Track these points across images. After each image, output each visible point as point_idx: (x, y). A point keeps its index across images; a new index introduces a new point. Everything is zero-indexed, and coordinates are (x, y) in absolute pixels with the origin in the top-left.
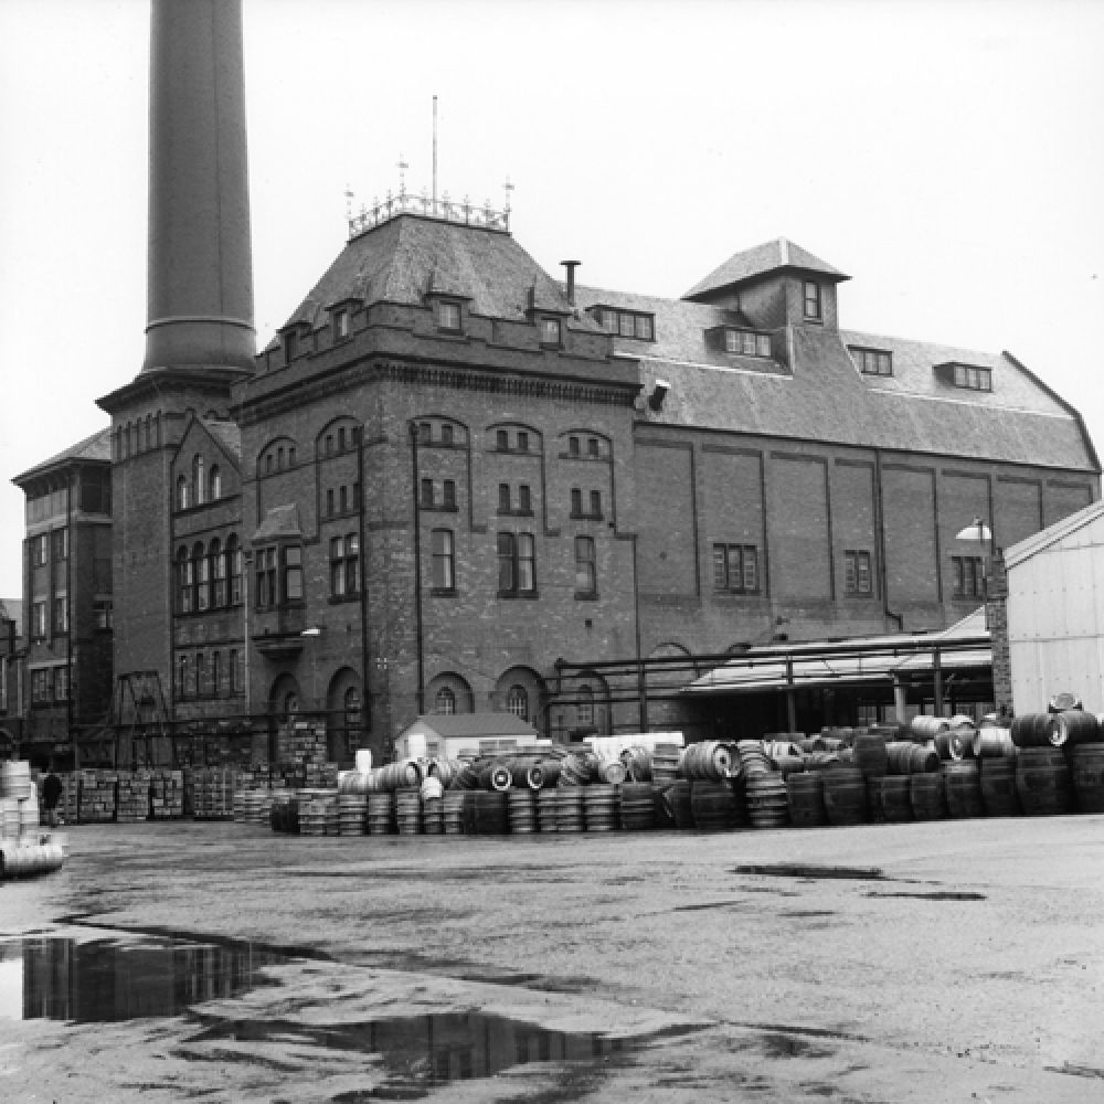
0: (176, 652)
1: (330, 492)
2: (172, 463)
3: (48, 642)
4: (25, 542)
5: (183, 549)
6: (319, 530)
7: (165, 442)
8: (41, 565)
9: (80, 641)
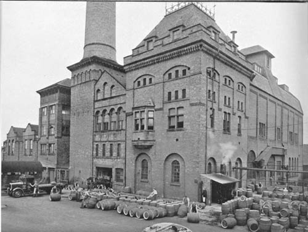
0: (94, 143)
1: (170, 93)
2: (95, 85)
3: (47, 136)
4: (40, 109)
5: (98, 112)
6: (163, 106)
7: (92, 79)
8: (45, 115)
9: (58, 137)
